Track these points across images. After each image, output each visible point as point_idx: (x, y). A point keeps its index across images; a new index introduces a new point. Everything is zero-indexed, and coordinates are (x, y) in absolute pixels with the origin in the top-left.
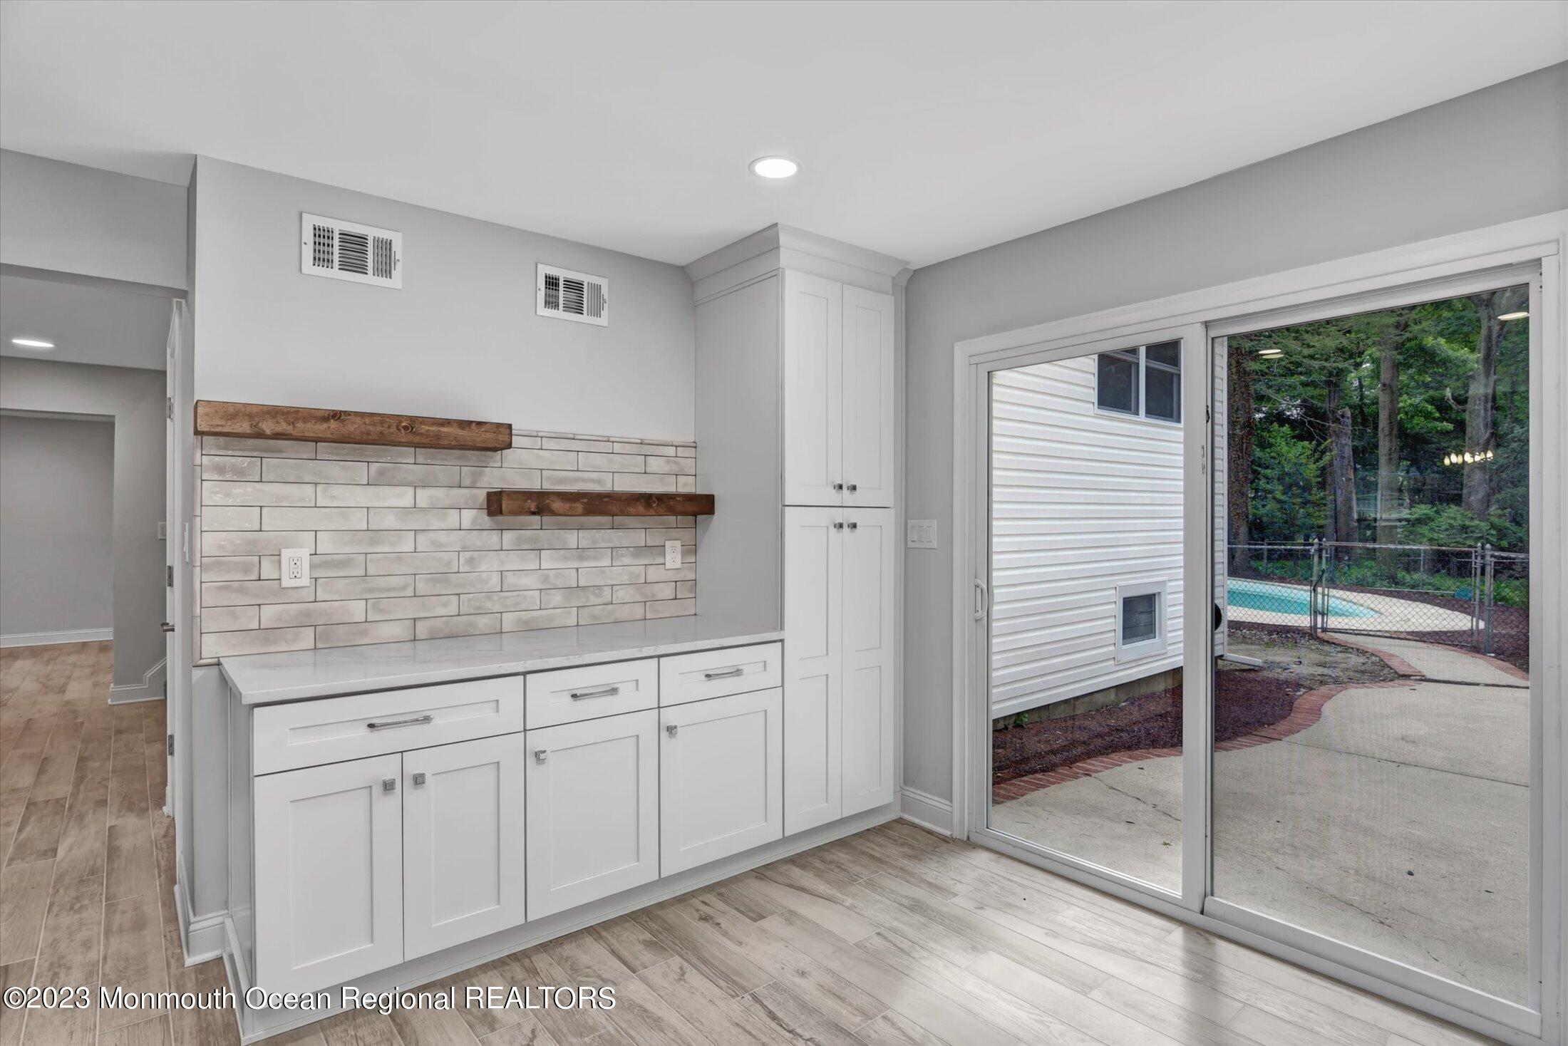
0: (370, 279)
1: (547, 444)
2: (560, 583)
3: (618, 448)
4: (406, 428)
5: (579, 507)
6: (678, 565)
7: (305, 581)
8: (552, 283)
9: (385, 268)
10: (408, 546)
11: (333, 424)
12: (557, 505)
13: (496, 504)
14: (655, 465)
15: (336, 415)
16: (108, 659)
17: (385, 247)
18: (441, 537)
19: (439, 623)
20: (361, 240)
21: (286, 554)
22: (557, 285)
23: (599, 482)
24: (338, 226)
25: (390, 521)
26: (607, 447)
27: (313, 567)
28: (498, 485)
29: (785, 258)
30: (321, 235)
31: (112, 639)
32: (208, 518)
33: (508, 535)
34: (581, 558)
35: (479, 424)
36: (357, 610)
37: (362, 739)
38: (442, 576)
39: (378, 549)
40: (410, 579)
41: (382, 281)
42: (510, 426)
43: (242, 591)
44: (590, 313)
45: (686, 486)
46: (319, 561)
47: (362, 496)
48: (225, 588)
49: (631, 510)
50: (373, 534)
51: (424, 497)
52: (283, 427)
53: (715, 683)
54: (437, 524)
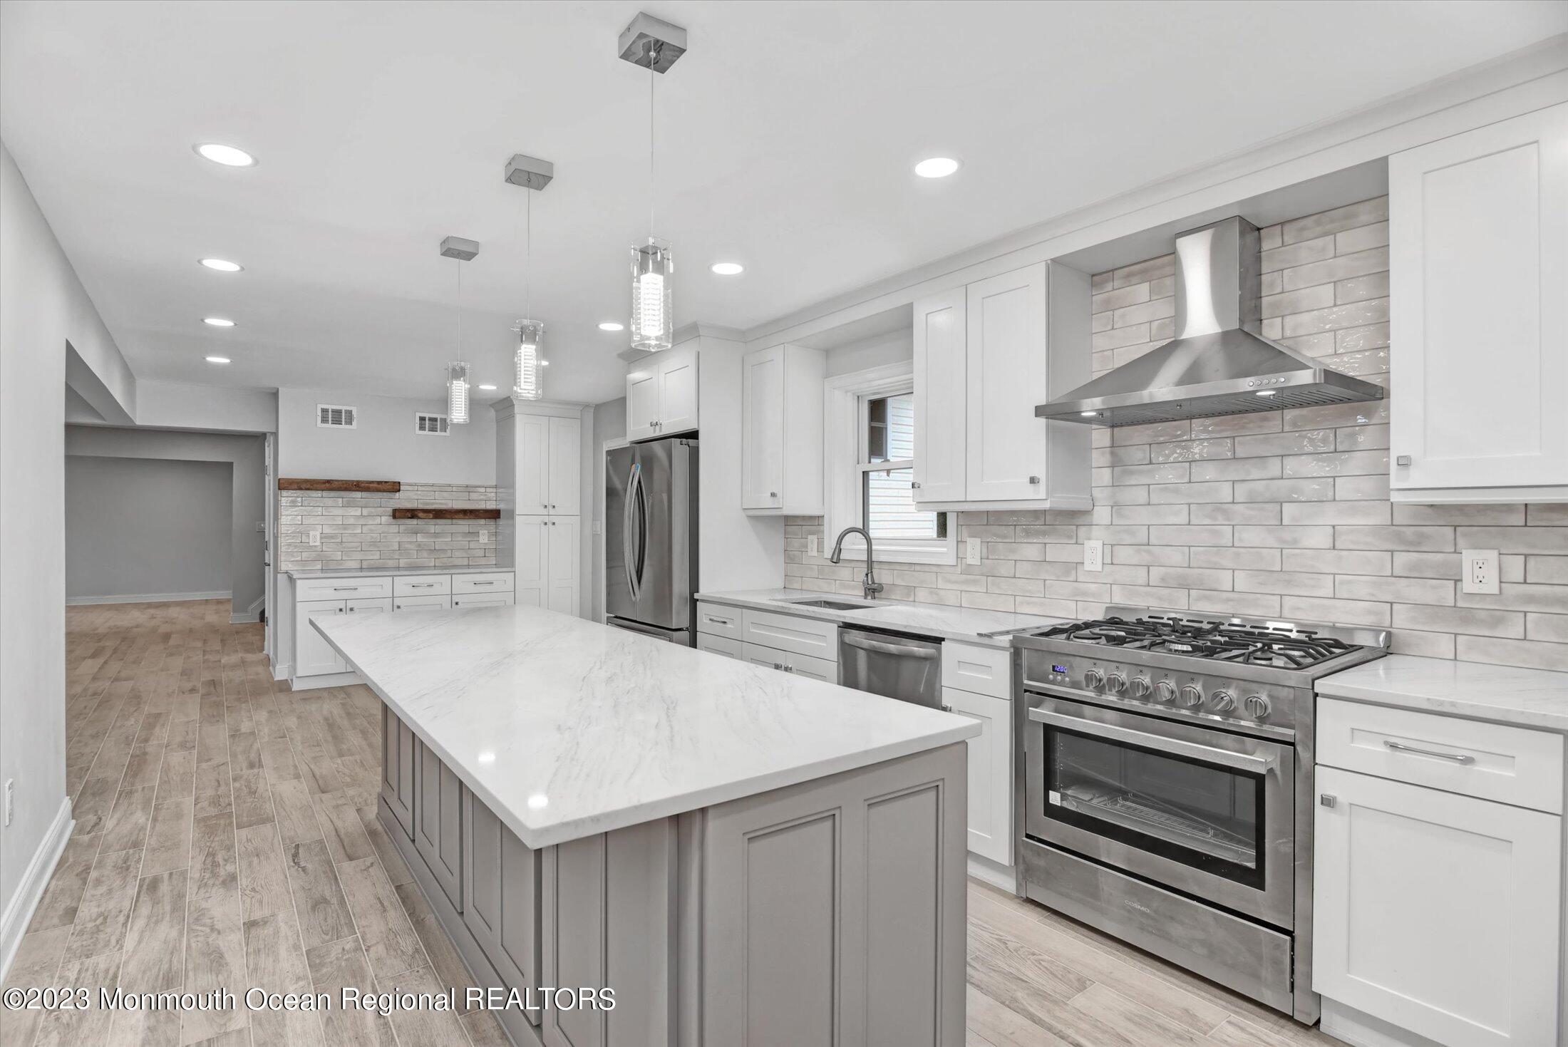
0: (343, 426)
1: (420, 488)
2: (426, 548)
3: (454, 489)
4: (355, 485)
5: (431, 516)
6: (486, 541)
7: (318, 543)
8: (422, 419)
9: (349, 421)
10: (359, 531)
11: (327, 485)
12: (421, 515)
13: (398, 514)
14: (474, 496)
15: (328, 481)
16: (230, 607)
17: (349, 413)
18: (372, 527)
19: (372, 562)
20: (339, 412)
21: (311, 533)
22: (425, 420)
23: (445, 504)
24: (330, 407)
25: (352, 521)
26: (450, 489)
27: (321, 538)
28: (397, 506)
29: (517, 409)
30: (324, 411)
31: (231, 597)
32: (284, 520)
33: (402, 528)
34: (436, 537)
35: (386, 482)
36: (338, 556)
37: (331, 594)
38: (373, 543)
39: (347, 532)
40: (360, 544)
41: (348, 427)
42: (399, 483)
43: (295, 547)
44: (441, 431)
45: (491, 506)
46: (323, 537)
47: (339, 511)
48: (289, 545)
49: (456, 516)
50: (345, 526)
51: (365, 512)
52: (308, 486)
53: (478, 586)
54: (371, 522)
